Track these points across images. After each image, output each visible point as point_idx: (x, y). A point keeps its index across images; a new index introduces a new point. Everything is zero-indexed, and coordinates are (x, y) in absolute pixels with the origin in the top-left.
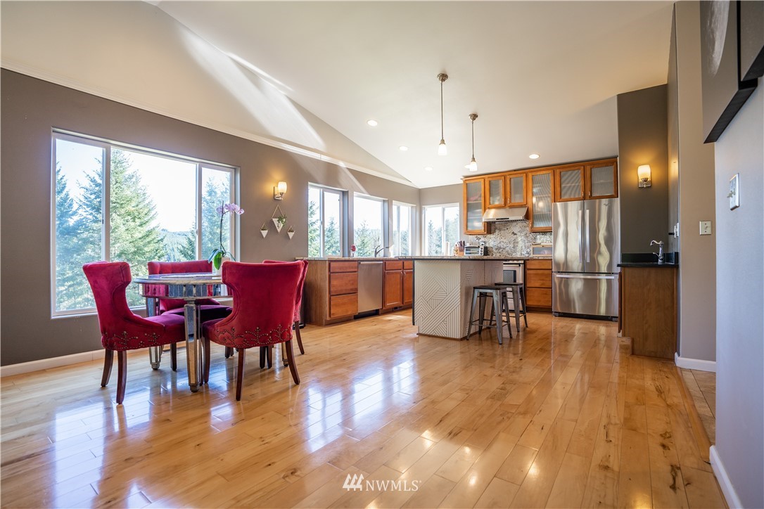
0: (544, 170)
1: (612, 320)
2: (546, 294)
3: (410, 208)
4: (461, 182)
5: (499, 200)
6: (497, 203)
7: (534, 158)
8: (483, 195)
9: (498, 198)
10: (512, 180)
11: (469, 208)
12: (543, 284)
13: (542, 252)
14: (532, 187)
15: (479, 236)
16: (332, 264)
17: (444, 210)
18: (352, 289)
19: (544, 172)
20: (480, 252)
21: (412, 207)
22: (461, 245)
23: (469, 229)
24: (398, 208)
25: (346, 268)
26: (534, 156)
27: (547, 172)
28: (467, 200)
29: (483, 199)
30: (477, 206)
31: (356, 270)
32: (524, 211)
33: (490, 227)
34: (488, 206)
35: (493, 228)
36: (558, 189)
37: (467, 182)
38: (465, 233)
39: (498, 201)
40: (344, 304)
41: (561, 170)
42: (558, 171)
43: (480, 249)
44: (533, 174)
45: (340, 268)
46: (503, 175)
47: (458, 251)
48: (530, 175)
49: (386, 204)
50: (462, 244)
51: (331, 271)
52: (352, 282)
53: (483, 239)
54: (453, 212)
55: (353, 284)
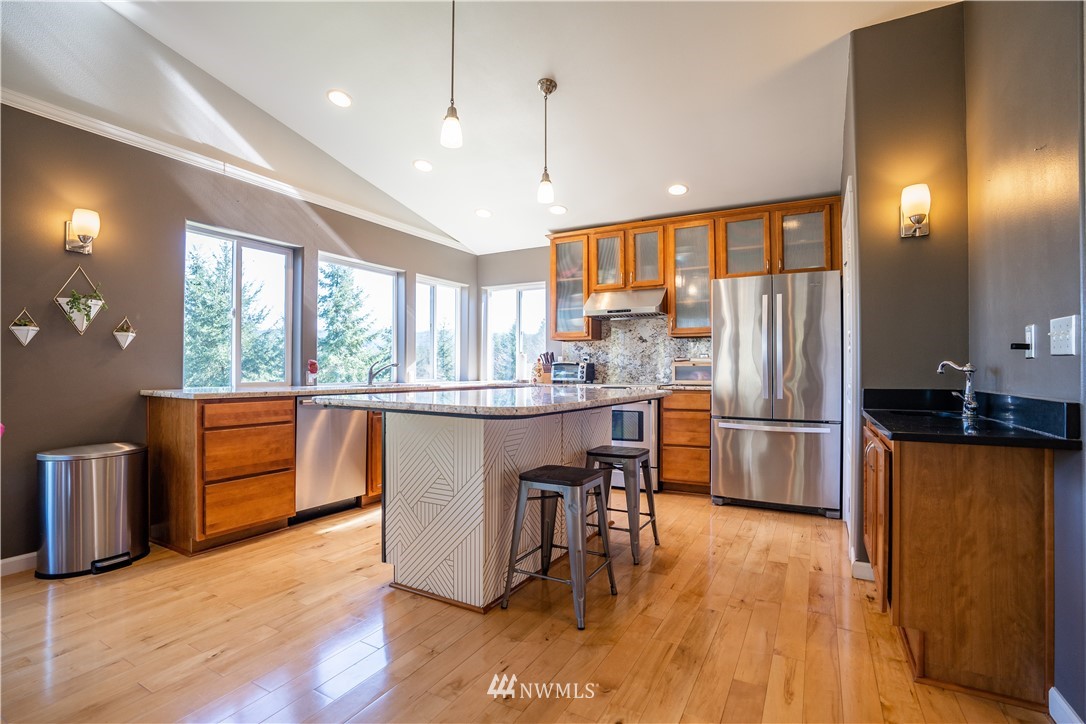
0: (696, 219)
1: (823, 516)
2: (699, 459)
3: (459, 290)
4: (547, 243)
5: (614, 276)
6: (610, 282)
7: (678, 194)
8: (585, 266)
9: (613, 272)
10: (638, 238)
11: (562, 291)
12: (693, 439)
13: (692, 376)
14: (676, 252)
15: (580, 344)
16: (210, 409)
17: (520, 294)
18: (272, 463)
19: (696, 223)
20: (579, 374)
21: (462, 288)
22: (547, 360)
23: (561, 330)
24: (433, 291)
25: (258, 414)
26: (678, 190)
27: (703, 222)
28: (558, 275)
29: (585, 273)
30: (576, 287)
31: (288, 418)
32: (659, 296)
33: (599, 327)
34: (594, 286)
35: (604, 329)
36: (722, 256)
37: (558, 242)
38: (554, 338)
39: (613, 278)
40: (250, 498)
41: (728, 219)
42: (721, 222)
43: (580, 369)
44: (677, 226)
45: (237, 416)
46: (623, 229)
47: (542, 372)
48: (671, 229)
49: (402, 280)
50: (549, 358)
51: (207, 425)
52: (273, 446)
53: (587, 349)
54: (536, 298)
55: (277, 450)
